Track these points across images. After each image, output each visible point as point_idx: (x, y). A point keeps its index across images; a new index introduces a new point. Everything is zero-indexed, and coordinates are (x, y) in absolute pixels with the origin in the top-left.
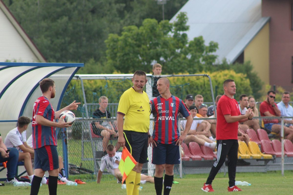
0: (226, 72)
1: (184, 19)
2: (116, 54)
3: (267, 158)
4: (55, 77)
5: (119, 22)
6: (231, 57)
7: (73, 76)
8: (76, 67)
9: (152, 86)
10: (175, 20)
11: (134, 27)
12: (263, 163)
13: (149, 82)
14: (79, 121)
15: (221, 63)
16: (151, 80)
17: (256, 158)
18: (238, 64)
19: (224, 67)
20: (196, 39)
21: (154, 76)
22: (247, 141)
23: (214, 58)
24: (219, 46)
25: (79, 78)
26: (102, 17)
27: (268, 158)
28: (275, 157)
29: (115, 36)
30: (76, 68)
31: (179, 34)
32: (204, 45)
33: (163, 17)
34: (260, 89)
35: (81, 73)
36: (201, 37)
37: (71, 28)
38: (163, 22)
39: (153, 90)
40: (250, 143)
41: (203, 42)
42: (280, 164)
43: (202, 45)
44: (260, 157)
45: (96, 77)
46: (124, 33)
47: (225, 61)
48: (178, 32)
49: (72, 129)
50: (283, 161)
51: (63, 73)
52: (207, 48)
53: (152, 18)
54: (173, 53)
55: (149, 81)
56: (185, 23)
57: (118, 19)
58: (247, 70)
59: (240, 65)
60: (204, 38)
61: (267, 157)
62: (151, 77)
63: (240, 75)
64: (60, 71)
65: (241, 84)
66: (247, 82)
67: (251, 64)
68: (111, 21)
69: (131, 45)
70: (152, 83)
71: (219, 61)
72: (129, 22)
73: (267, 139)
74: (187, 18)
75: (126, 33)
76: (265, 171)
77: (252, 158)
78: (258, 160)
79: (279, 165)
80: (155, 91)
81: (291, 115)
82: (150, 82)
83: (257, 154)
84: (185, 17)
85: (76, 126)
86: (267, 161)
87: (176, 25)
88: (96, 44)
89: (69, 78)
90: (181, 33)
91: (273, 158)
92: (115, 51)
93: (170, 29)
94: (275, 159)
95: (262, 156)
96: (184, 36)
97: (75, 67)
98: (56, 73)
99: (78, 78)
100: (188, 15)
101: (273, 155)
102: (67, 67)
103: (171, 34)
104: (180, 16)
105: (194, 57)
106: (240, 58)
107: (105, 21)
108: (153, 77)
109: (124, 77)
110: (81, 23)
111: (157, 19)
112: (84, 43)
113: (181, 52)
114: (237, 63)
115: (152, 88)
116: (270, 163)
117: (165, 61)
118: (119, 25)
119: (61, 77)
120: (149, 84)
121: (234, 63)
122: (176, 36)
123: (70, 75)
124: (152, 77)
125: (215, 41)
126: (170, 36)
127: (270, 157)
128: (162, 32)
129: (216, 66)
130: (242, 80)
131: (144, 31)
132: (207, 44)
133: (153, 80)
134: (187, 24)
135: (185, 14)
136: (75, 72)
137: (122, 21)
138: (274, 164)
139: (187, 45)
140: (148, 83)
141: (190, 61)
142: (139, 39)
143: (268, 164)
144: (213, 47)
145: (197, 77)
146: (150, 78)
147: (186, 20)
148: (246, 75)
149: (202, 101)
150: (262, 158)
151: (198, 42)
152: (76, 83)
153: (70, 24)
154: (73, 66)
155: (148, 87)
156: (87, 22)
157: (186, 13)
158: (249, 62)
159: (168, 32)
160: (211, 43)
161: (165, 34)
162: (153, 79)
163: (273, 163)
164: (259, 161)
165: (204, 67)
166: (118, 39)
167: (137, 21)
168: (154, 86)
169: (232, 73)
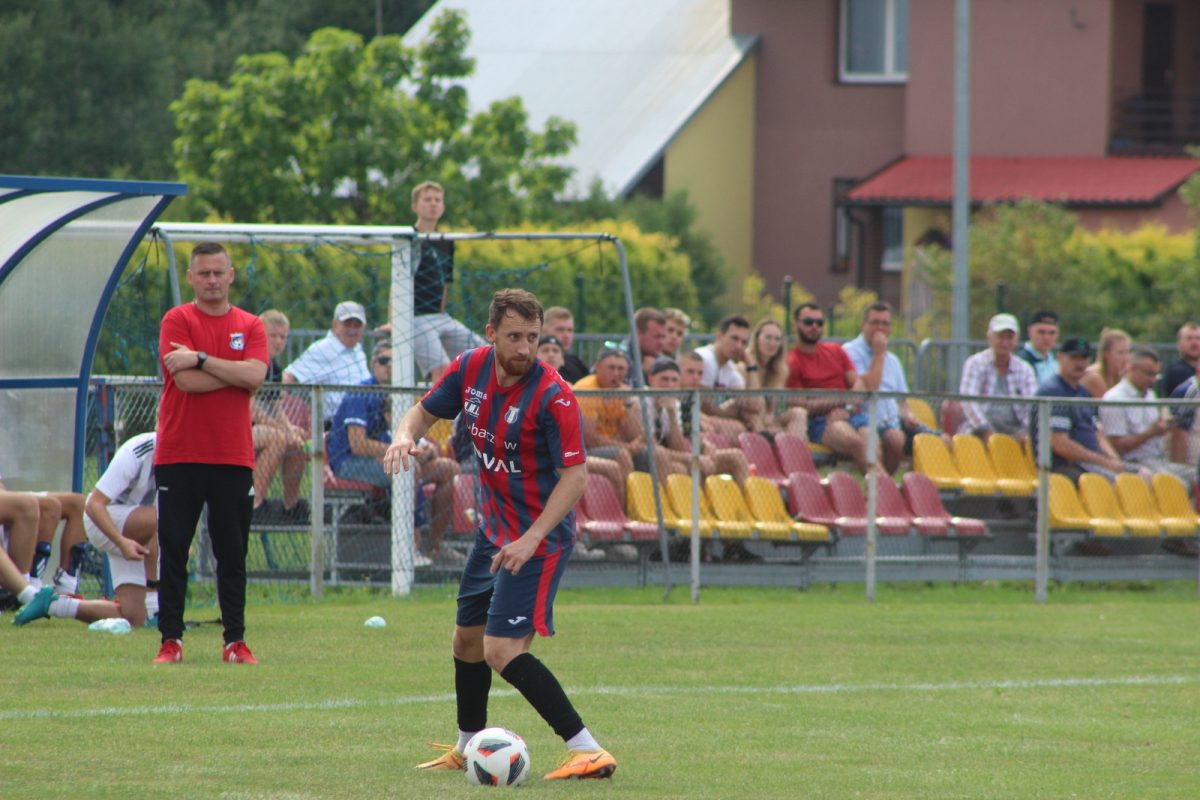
0: (606, 228)
1: (458, 36)
2: (208, 152)
3: (808, 538)
4: (83, 230)
5: (211, 38)
6: (619, 177)
7: (146, 227)
8: (159, 194)
9: (412, 273)
10: (419, 35)
11: (275, 59)
12: (795, 554)
13: (402, 257)
14: (148, 390)
15: (584, 194)
16: (409, 249)
17: (774, 536)
18: (642, 201)
19: (594, 209)
20: (495, 108)
21: (422, 235)
22: (741, 475)
23: (558, 177)
24: (580, 135)
25: (161, 236)
26: (151, 18)
27: (815, 538)
28: (839, 533)
29: (210, 90)
30: (158, 199)
31: (438, 88)
32: (527, 130)
33: (379, 24)
34: (721, 290)
35: (172, 219)
36: (517, 101)
37: (37, 55)
38: (379, 41)
39: (416, 287)
40: (750, 482)
41: (521, 117)
42: (861, 558)
43: (519, 128)
44: (786, 533)
45: (218, 232)
46: (239, 79)
47: (597, 189)
48: (435, 80)
49: (125, 417)
50: (871, 550)
51: (112, 217)
52: (536, 138)
53: (344, 26)
54: (417, 153)
55: (403, 252)
56: (461, 47)
57: (208, 25)
58: (677, 223)
59: (650, 205)
60: (527, 106)
61: (813, 533)
62: (409, 237)
63: (654, 239)
64: (101, 210)
65: (659, 274)
66: (681, 265)
67: (691, 201)
68: (185, 33)
69: (266, 123)
70: (412, 259)
71: (577, 189)
72: (246, 39)
73: (808, 470)
74: (467, 32)
75: (247, 78)
76: (803, 582)
77: (757, 536)
78: (778, 543)
79: (858, 563)
80: (424, 288)
81: (891, 387)
82: (407, 257)
83: (777, 521)
84: (460, 27)
85: (146, 408)
86: (808, 546)
87: (428, 53)
88: (128, 113)
89: (130, 236)
90: (445, 83)
91: (829, 537)
92: (209, 139)
93: (405, 68)
94: (837, 540)
95: (795, 531)
96: (458, 93)
97: (154, 195)
98: (85, 216)
99: (157, 236)
100: (472, 21)
101: (832, 528)
102: (126, 193)
103: (408, 87)
104: (443, 22)
105: (490, 173)
106: (651, 180)
107: (159, 32)
108: (419, 240)
109: (317, 235)
110: (74, 38)
111: (356, 30)
112: (86, 109)
113: (445, 154)
114: (640, 198)
115: (413, 279)
116: (820, 555)
117: (385, 182)
118: (209, 48)
119: (106, 230)
120: (404, 263)
121: (630, 194)
122: (425, 94)
123: (136, 224)
124: (415, 239)
125: (567, 116)
126: (403, 94)
127: (822, 533)
128: (378, 82)
129: (566, 204)
130: (662, 256)
131: (313, 73)
132: (536, 125)
133: (417, 252)
134: (467, 53)
135: (459, 15)
136: (155, 215)
137: (222, 37)
138: (834, 559)
139: (466, 130)
140: (399, 261)
141: (475, 184)
142: (295, 102)
143: (812, 558)
144: (559, 138)
145: (504, 242)
146: (407, 244)
147: (464, 38)
148: (675, 242)
149: (569, 330)
150: (791, 538)
151: (507, 120)
152: (148, 252)
153: (38, 43)
154: (149, 191)
155: (398, 275)
156: (94, 36)
157: (464, 12)
158: (682, 196)
159: (397, 79)
160: (551, 122)
161: (390, 84)
162: (419, 247)
163: (829, 554)
164: (782, 549)
165: (528, 208)
166: (217, 98)
167: (276, 35)
168: (421, 273)
169: (629, 231)
